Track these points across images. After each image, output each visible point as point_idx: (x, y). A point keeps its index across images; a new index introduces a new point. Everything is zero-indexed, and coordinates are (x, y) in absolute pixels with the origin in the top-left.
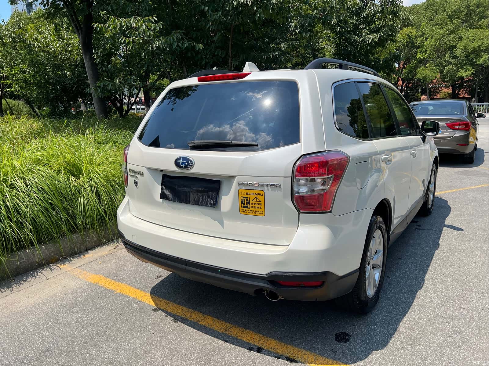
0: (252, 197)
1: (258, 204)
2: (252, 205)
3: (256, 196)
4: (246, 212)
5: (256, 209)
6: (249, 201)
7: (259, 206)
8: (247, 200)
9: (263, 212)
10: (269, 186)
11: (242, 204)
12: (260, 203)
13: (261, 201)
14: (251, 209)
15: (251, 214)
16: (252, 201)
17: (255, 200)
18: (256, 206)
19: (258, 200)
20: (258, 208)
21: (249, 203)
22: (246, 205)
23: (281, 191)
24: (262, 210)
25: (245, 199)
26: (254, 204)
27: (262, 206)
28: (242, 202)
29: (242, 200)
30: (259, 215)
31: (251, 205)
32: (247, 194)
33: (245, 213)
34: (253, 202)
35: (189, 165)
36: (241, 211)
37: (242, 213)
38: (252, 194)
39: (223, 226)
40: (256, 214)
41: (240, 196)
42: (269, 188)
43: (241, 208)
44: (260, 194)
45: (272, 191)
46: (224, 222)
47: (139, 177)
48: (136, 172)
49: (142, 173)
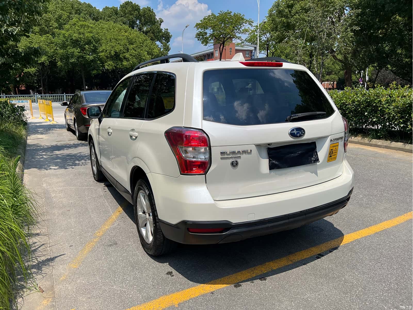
0: (334, 149)
2: (333, 154)
3: (336, 147)
7: (336, 154)
8: (332, 151)
9: (336, 157)
11: (330, 155)
12: (336, 151)
14: (333, 157)
15: (332, 160)
23: (343, 141)
35: (303, 134)
36: (328, 160)
41: (330, 149)
46: (318, 172)
47: (244, 156)
48: (239, 152)
49: (249, 151)
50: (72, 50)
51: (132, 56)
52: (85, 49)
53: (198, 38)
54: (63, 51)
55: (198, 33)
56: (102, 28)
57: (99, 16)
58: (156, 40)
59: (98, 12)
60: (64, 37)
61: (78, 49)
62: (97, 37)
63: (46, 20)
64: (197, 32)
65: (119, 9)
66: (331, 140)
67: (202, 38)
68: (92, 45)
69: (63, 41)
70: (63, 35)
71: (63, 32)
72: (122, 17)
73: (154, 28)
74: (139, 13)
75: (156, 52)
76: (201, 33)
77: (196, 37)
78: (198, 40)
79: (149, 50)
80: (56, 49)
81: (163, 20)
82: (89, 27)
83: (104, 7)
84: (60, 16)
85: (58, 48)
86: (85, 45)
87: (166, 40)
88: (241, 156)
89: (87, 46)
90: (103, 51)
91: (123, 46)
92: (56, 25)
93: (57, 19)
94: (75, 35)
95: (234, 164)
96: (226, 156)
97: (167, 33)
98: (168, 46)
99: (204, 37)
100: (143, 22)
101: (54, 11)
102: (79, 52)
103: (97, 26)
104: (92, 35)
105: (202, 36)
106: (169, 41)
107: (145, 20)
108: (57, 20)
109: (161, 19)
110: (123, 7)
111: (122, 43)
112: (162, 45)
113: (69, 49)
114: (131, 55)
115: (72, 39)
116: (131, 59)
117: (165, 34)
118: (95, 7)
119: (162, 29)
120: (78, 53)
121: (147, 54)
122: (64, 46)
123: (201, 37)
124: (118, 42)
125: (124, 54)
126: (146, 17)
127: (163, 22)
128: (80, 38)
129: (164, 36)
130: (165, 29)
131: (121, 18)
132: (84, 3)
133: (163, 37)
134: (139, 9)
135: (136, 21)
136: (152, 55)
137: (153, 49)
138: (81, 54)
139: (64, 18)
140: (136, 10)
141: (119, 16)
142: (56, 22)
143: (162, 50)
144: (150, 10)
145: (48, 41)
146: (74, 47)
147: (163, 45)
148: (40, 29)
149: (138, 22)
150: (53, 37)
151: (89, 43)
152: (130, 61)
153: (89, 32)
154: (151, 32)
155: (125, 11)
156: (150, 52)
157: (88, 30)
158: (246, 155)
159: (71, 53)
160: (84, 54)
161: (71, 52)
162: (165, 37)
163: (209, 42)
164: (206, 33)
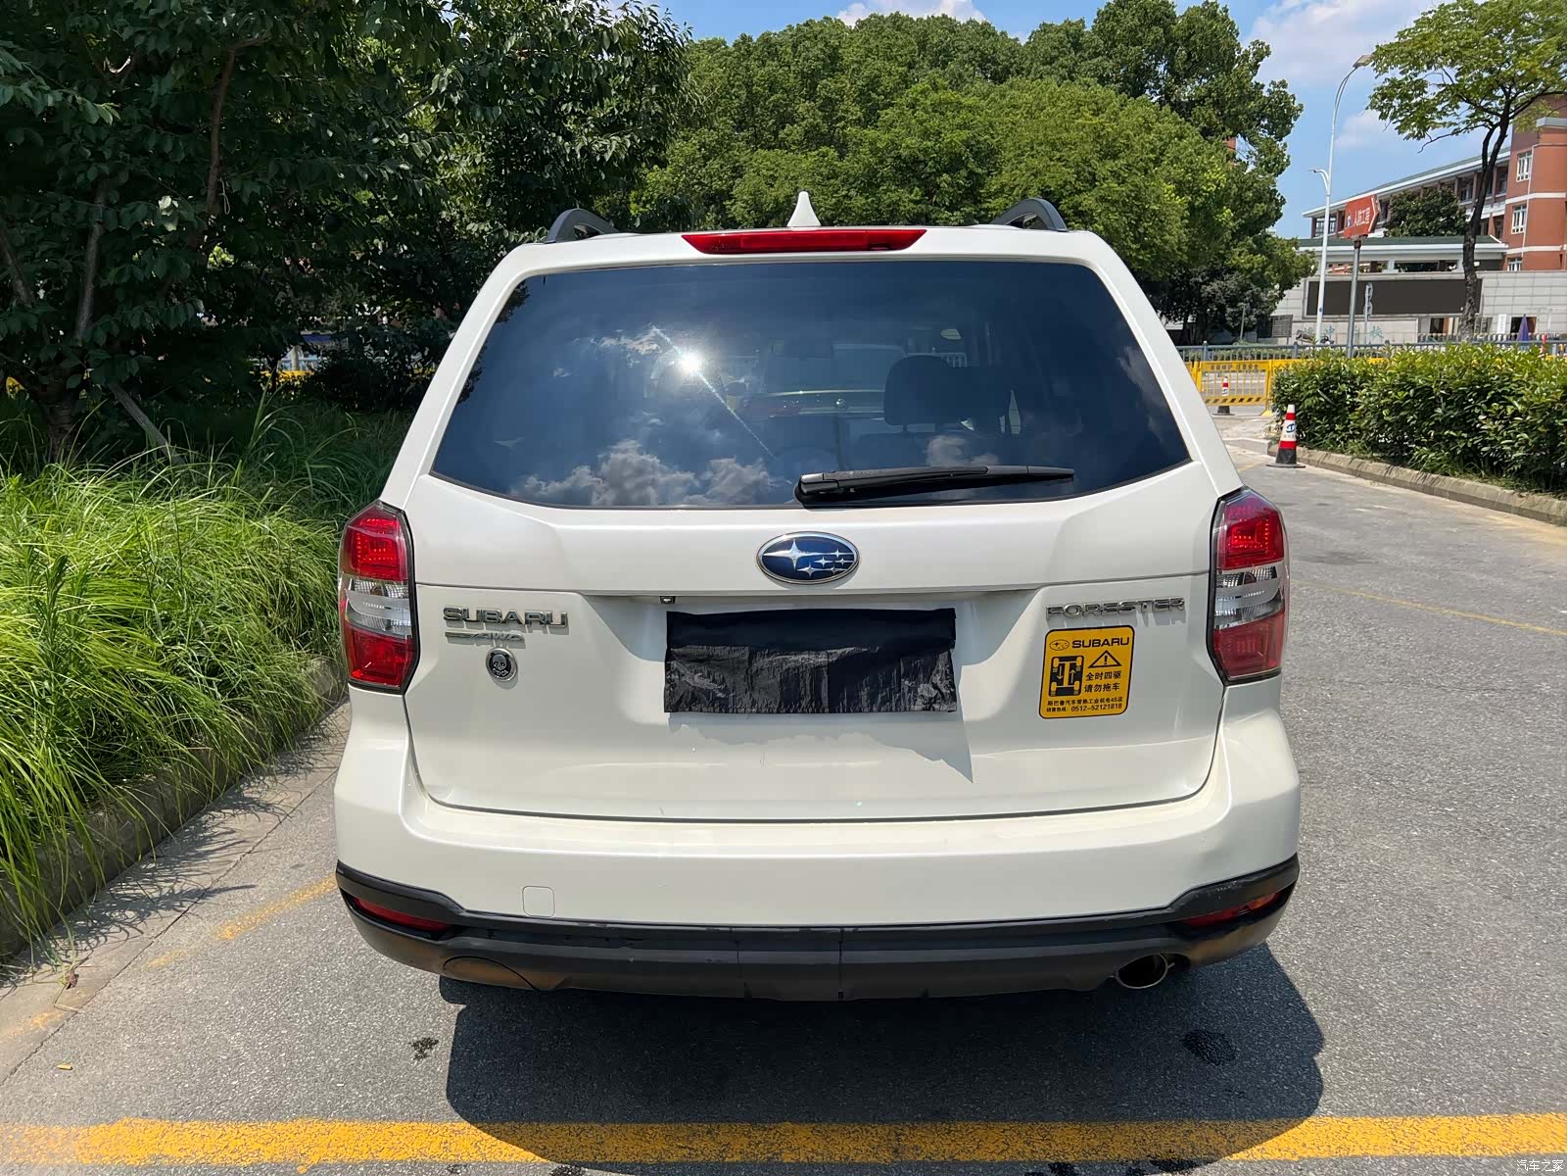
0: (1091, 654)
1: (1108, 675)
2: (1089, 683)
3: (1106, 647)
4: (1064, 709)
5: (1103, 694)
6: (1078, 669)
7: (1112, 681)
8: (1073, 667)
9: (1121, 699)
10: (1150, 607)
11: (1054, 685)
12: (1117, 669)
13: (1119, 665)
14: (1084, 695)
15: (1080, 713)
16: (1091, 666)
17: (1101, 662)
18: (1103, 682)
19: (1110, 661)
20: (1107, 687)
21: (1078, 676)
22: (1066, 684)
23: (1184, 621)
24: (1121, 692)
25: (1067, 664)
26: (1097, 675)
27: (1122, 681)
28: (1054, 677)
29: (1055, 670)
30: (1107, 711)
31: (1085, 683)
32: (1077, 644)
33: (1062, 714)
34: (1093, 671)
36: (1045, 706)
37: (1051, 714)
38: (1094, 643)
39: (969, 776)
40: (1100, 712)
41: (1051, 654)
42: (1151, 615)
43: (1047, 698)
44: (1119, 641)
45: (1158, 624)
46: (972, 756)
47: (534, 636)
48: (512, 619)
49: (557, 620)
50: (894, 197)
51: (1106, 205)
52: (939, 187)
53: (1380, 108)
54: (864, 201)
55: (1382, 88)
56: (1014, 107)
57: (1012, 64)
58: (1228, 130)
59: (1013, 48)
60: (874, 151)
61: (917, 189)
62: (986, 140)
63: (827, 98)
64: (1381, 81)
65: (1088, 28)
66: (1053, 612)
67: (1401, 109)
68: (964, 173)
69: (869, 165)
70: (871, 144)
71: (870, 133)
72: (1097, 55)
73: (1225, 84)
74: (1166, 31)
75: (1214, 181)
76: (1394, 84)
77: (1373, 107)
78: (1383, 116)
79: (1187, 172)
80: (845, 196)
81: (1268, 48)
82: (959, 106)
83: (1037, 28)
84: (872, 81)
85: (853, 193)
86: (939, 174)
87: (1275, 126)
88: (526, 635)
89: (945, 176)
90: (1002, 192)
91: (1078, 166)
92: (856, 112)
93: (862, 93)
94: (908, 141)
95: (501, 667)
96: (465, 629)
97: (1281, 100)
98: (1278, 153)
99: (1414, 101)
100: (1179, 64)
101: (856, 65)
102: (916, 202)
103: (995, 101)
104: (965, 134)
105: (1404, 96)
106: (1288, 132)
107: (1189, 54)
108: (863, 97)
109: (1263, 44)
110: (1108, 19)
111: (1074, 156)
112: (1253, 149)
113: (886, 192)
114: (1102, 199)
115: (899, 157)
116: (1099, 214)
117: (1270, 106)
118: (1002, 33)
119: (1263, 86)
120: (912, 205)
121: (1174, 192)
122: (870, 184)
123: (1396, 102)
124: (1058, 155)
125: (1077, 198)
126: (1195, 43)
127: (1268, 54)
128: (925, 151)
129: (1268, 110)
130: (1273, 83)
131: (1095, 61)
132: (968, 23)
133: (1263, 118)
134: (1172, 17)
135: (1156, 64)
136: (1198, 193)
137: (1204, 170)
138: (924, 206)
139: (886, 88)
140: (1157, 21)
141: (1086, 55)
142: (858, 103)
143: (1251, 167)
144: (1214, 15)
145: (823, 169)
146: (902, 185)
147: (1260, 151)
148: (807, 132)
149: (1161, 69)
150: (841, 157)
151: (955, 164)
152: (1096, 221)
153: (960, 127)
154: (1209, 101)
155: (1113, 31)
156: (1189, 182)
157: (958, 120)
158: (545, 632)
159: (889, 206)
160: (931, 208)
161: (887, 202)
162: (1270, 117)
163: (1437, 121)
164: (1421, 86)
